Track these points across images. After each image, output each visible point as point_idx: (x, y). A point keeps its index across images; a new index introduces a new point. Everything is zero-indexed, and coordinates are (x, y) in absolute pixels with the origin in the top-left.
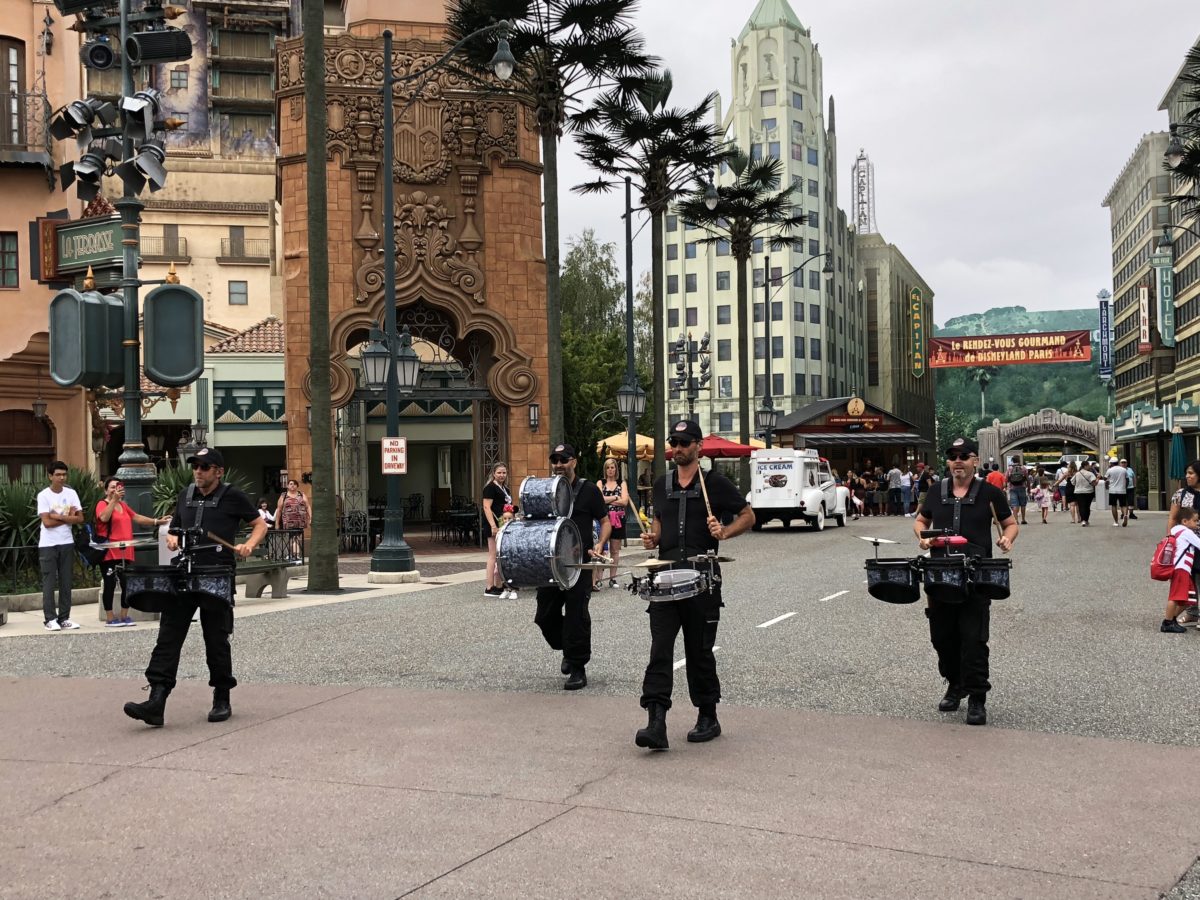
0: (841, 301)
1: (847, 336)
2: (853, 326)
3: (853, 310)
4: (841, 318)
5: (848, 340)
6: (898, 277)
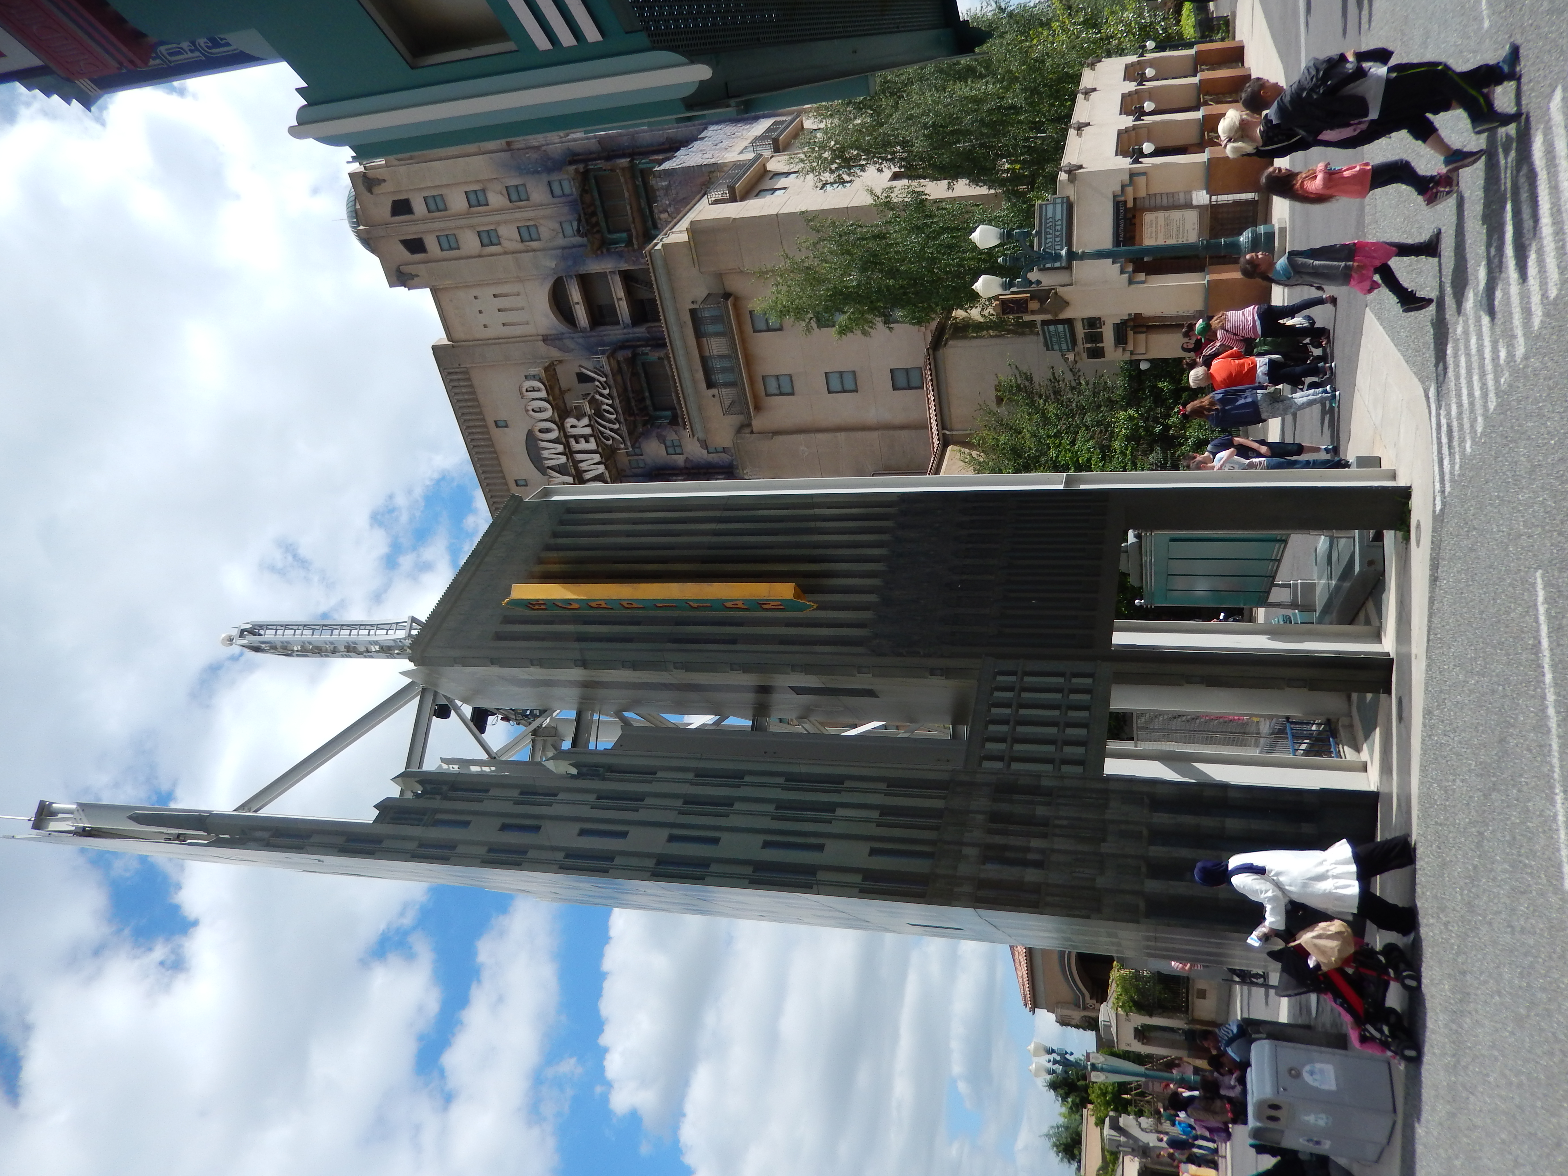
0: (623, 835)
1: (721, 822)
2: (689, 801)
3: (639, 798)
4: (672, 839)
5: (734, 821)
6: (499, 637)
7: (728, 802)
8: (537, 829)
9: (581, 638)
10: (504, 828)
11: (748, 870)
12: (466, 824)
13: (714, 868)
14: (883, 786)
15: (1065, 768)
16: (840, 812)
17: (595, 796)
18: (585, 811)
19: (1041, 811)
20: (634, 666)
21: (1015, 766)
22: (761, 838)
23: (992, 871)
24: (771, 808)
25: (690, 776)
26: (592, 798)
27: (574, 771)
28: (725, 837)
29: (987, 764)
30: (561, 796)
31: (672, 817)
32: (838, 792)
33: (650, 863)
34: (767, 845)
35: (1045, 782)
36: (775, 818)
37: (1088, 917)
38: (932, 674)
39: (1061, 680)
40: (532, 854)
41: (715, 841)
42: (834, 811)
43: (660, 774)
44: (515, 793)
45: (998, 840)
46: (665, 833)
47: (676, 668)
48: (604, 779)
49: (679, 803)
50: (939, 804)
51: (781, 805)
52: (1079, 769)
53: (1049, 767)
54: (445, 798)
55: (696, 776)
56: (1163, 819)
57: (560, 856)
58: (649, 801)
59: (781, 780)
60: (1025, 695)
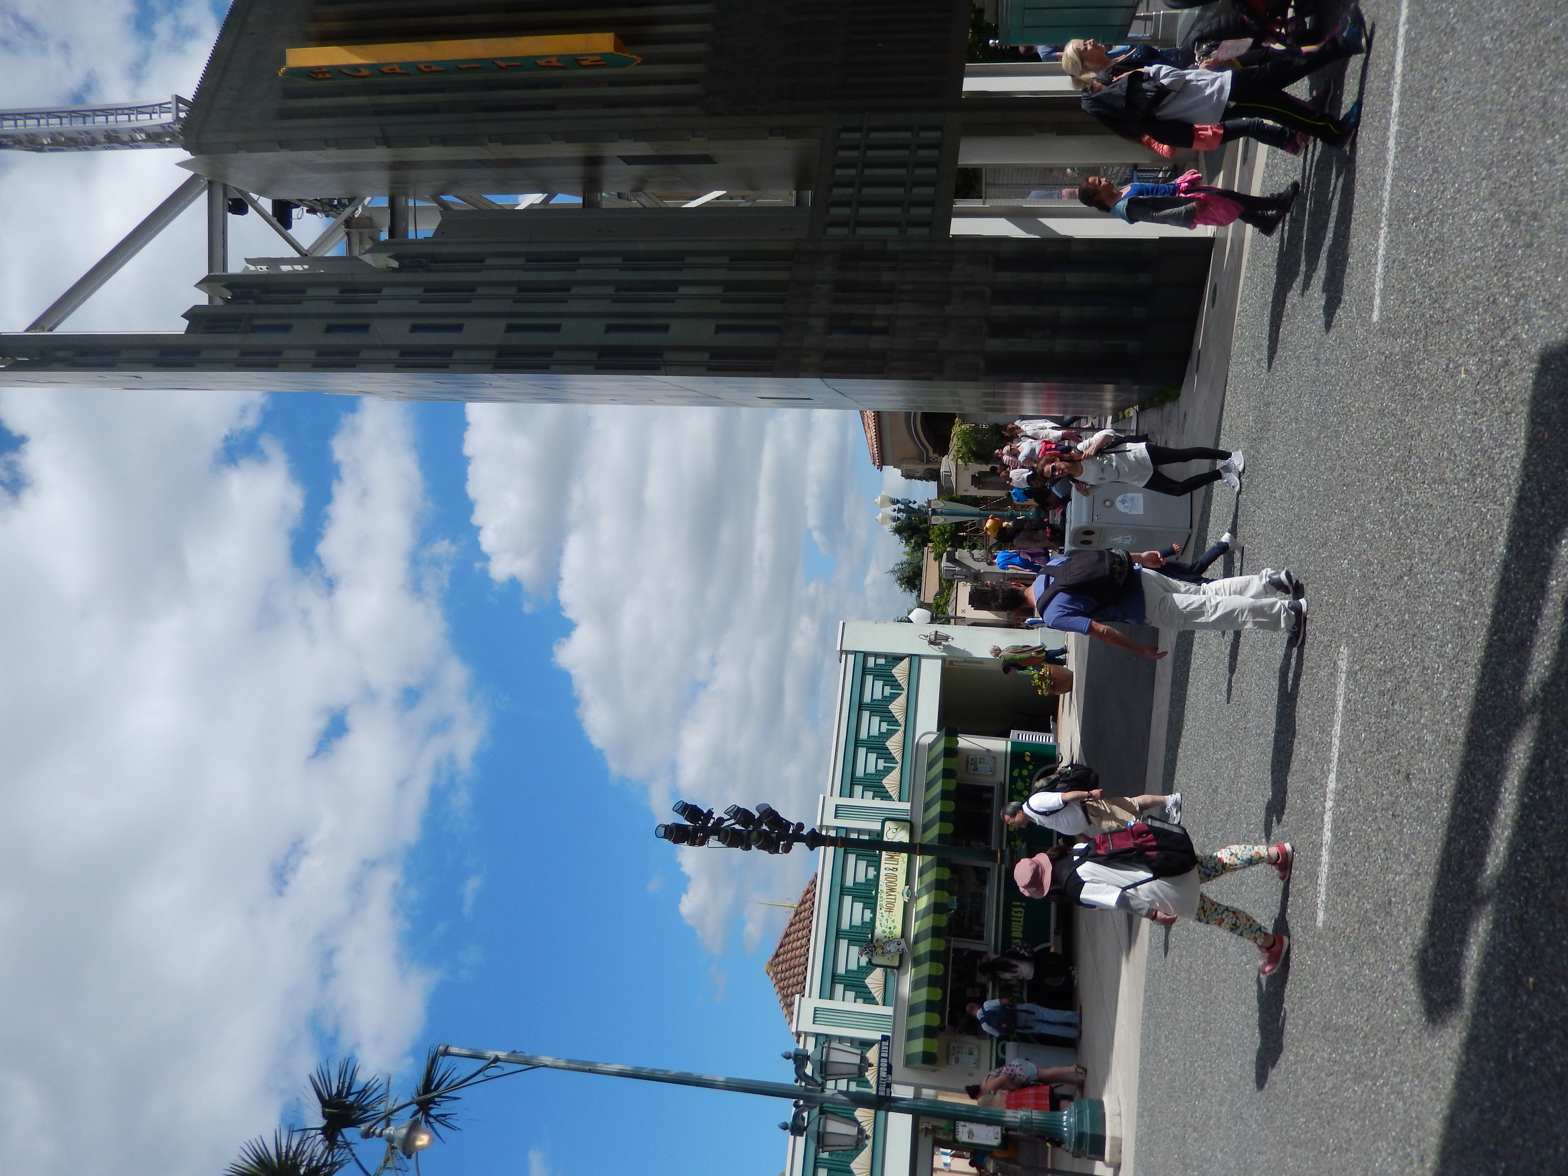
0: (459, 328)
1: (560, 308)
2: (523, 287)
3: (470, 288)
4: (510, 329)
5: (573, 306)
6: (283, 115)
7: (565, 287)
8: (365, 328)
9: (379, 111)
10: (330, 329)
11: (593, 356)
12: (287, 328)
13: (557, 356)
14: (725, 260)
15: (913, 231)
16: (683, 290)
17: (422, 289)
18: (414, 306)
19: (887, 277)
20: (444, 141)
21: (862, 231)
22: (603, 322)
23: (838, 340)
24: (610, 290)
25: (521, 261)
26: (418, 291)
27: (395, 264)
28: (566, 323)
29: (832, 231)
30: (386, 292)
31: (506, 306)
32: (680, 269)
33: (491, 355)
34: (609, 329)
35: (890, 247)
36: (615, 301)
37: (931, 379)
38: (772, 135)
39: (908, 135)
40: (364, 354)
41: (556, 328)
42: (676, 290)
43: (489, 262)
44: (335, 292)
45: (845, 309)
46: (502, 324)
47: (491, 141)
48: (429, 270)
49: (513, 291)
50: (784, 276)
51: (620, 286)
52: (925, 231)
53: (895, 231)
54: (259, 302)
55: (528, 261)
56: (1006, 278)
57: (394, 354)
58: (480, 291)
59: (618, 260)
60: (871, 153)
